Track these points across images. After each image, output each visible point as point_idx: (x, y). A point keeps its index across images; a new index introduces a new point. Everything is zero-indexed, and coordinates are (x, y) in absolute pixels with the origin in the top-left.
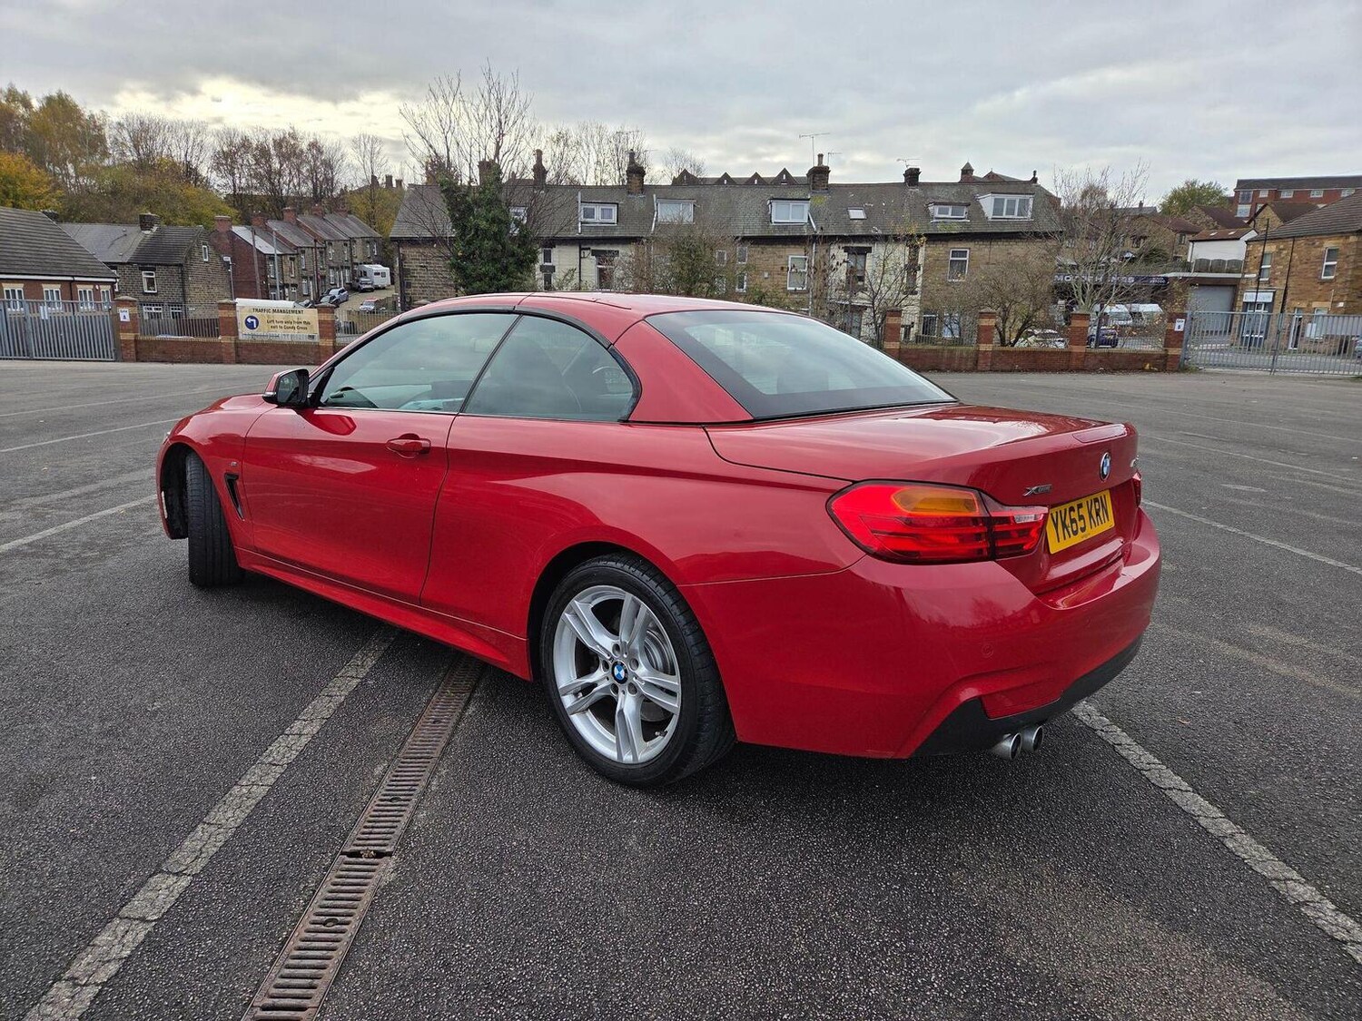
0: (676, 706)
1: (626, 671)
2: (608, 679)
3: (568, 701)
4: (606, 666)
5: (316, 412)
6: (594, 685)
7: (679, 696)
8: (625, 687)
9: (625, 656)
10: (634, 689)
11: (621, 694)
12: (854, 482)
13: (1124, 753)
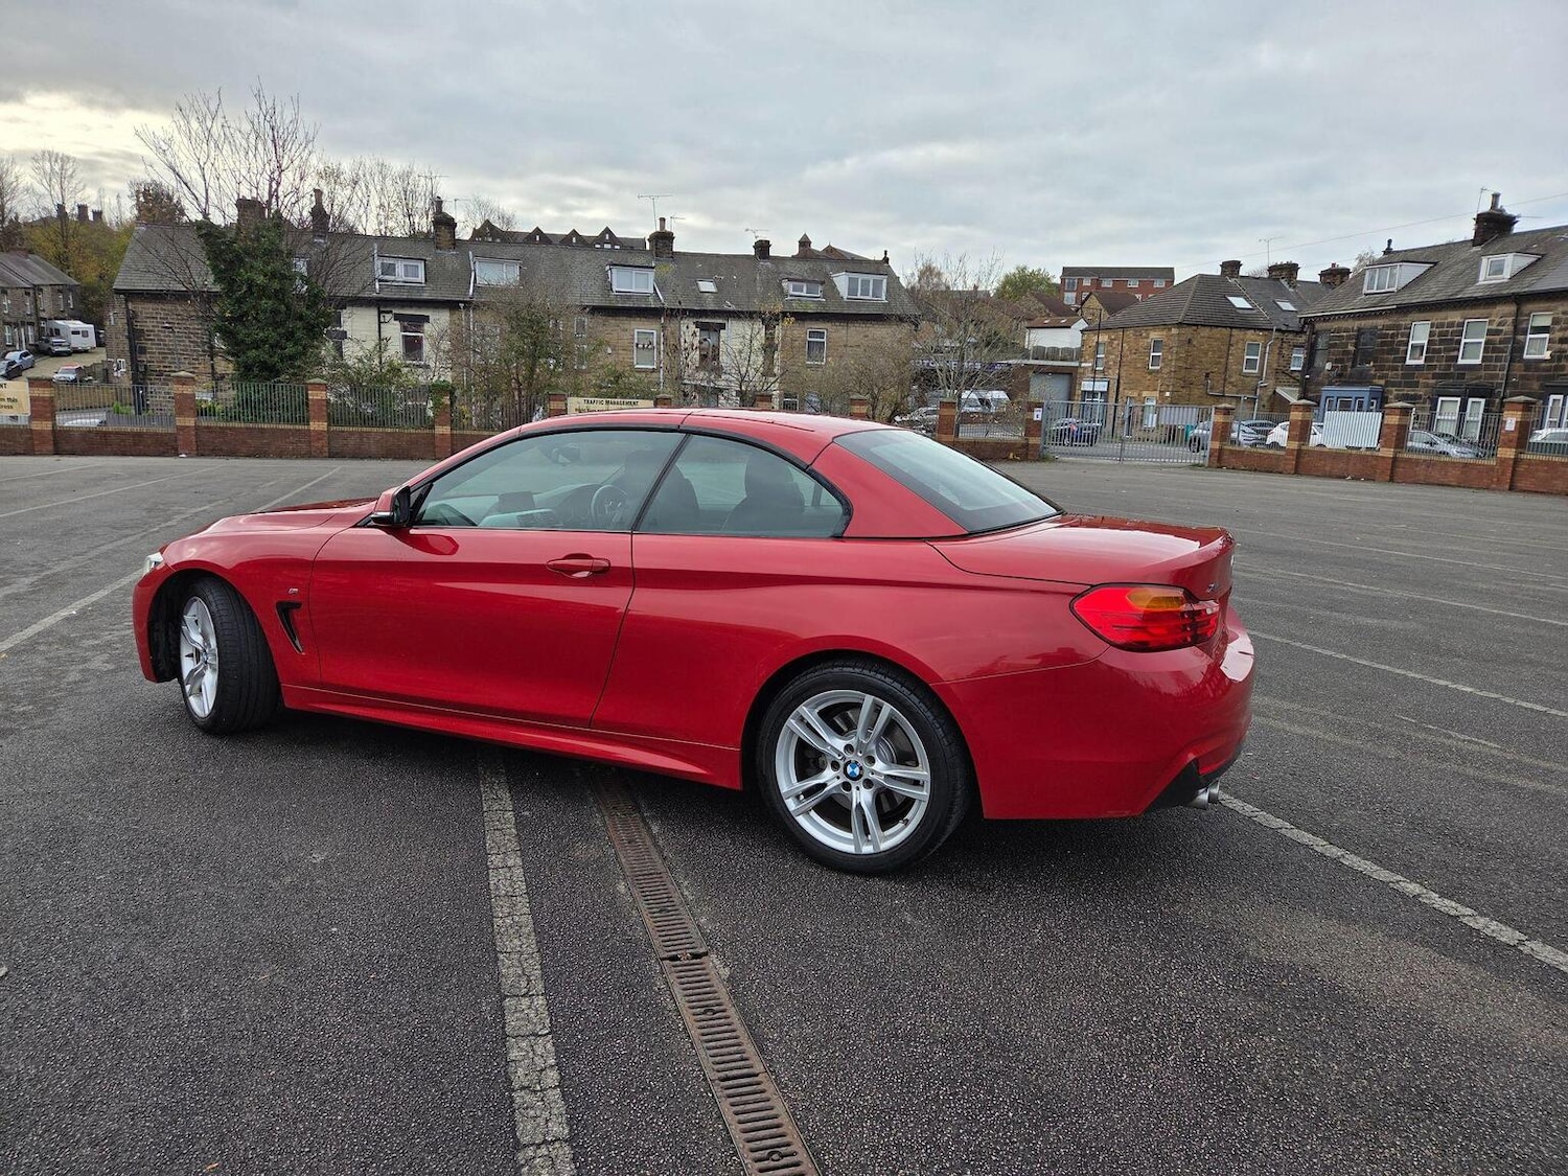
0: (925, 793)
1: (861, 768)
2: (838, 778)
3: (791, 804)
4: (835, 765)
5: (412, 531)
6: (824, 785)
7: (928, 786)
8: (860, 783)
9: (859, 754)
10: (868, 784)
11: (854, 790)
12: (1092, 586)
13: (1230, 806)
